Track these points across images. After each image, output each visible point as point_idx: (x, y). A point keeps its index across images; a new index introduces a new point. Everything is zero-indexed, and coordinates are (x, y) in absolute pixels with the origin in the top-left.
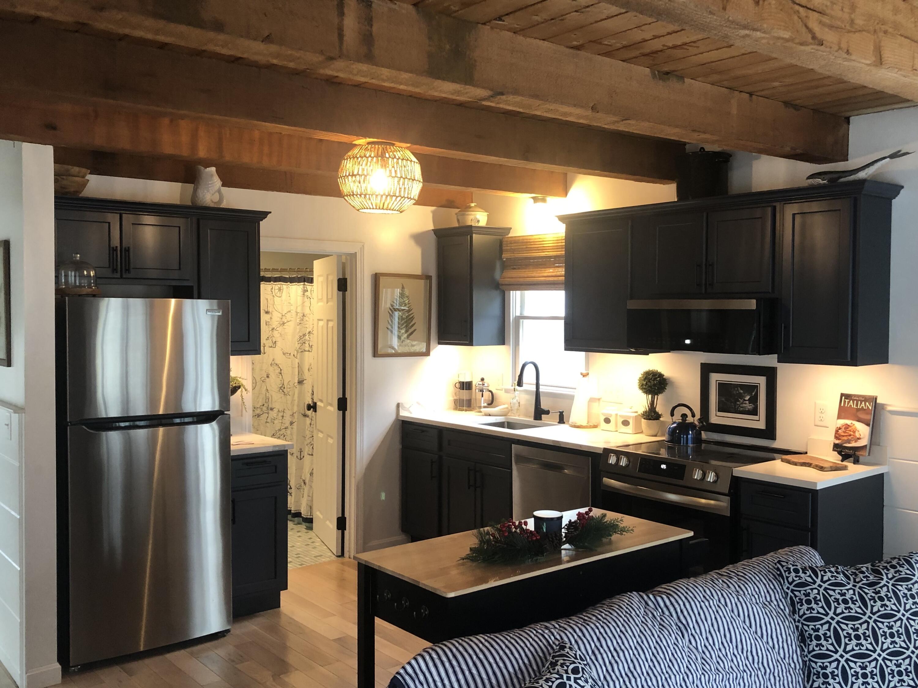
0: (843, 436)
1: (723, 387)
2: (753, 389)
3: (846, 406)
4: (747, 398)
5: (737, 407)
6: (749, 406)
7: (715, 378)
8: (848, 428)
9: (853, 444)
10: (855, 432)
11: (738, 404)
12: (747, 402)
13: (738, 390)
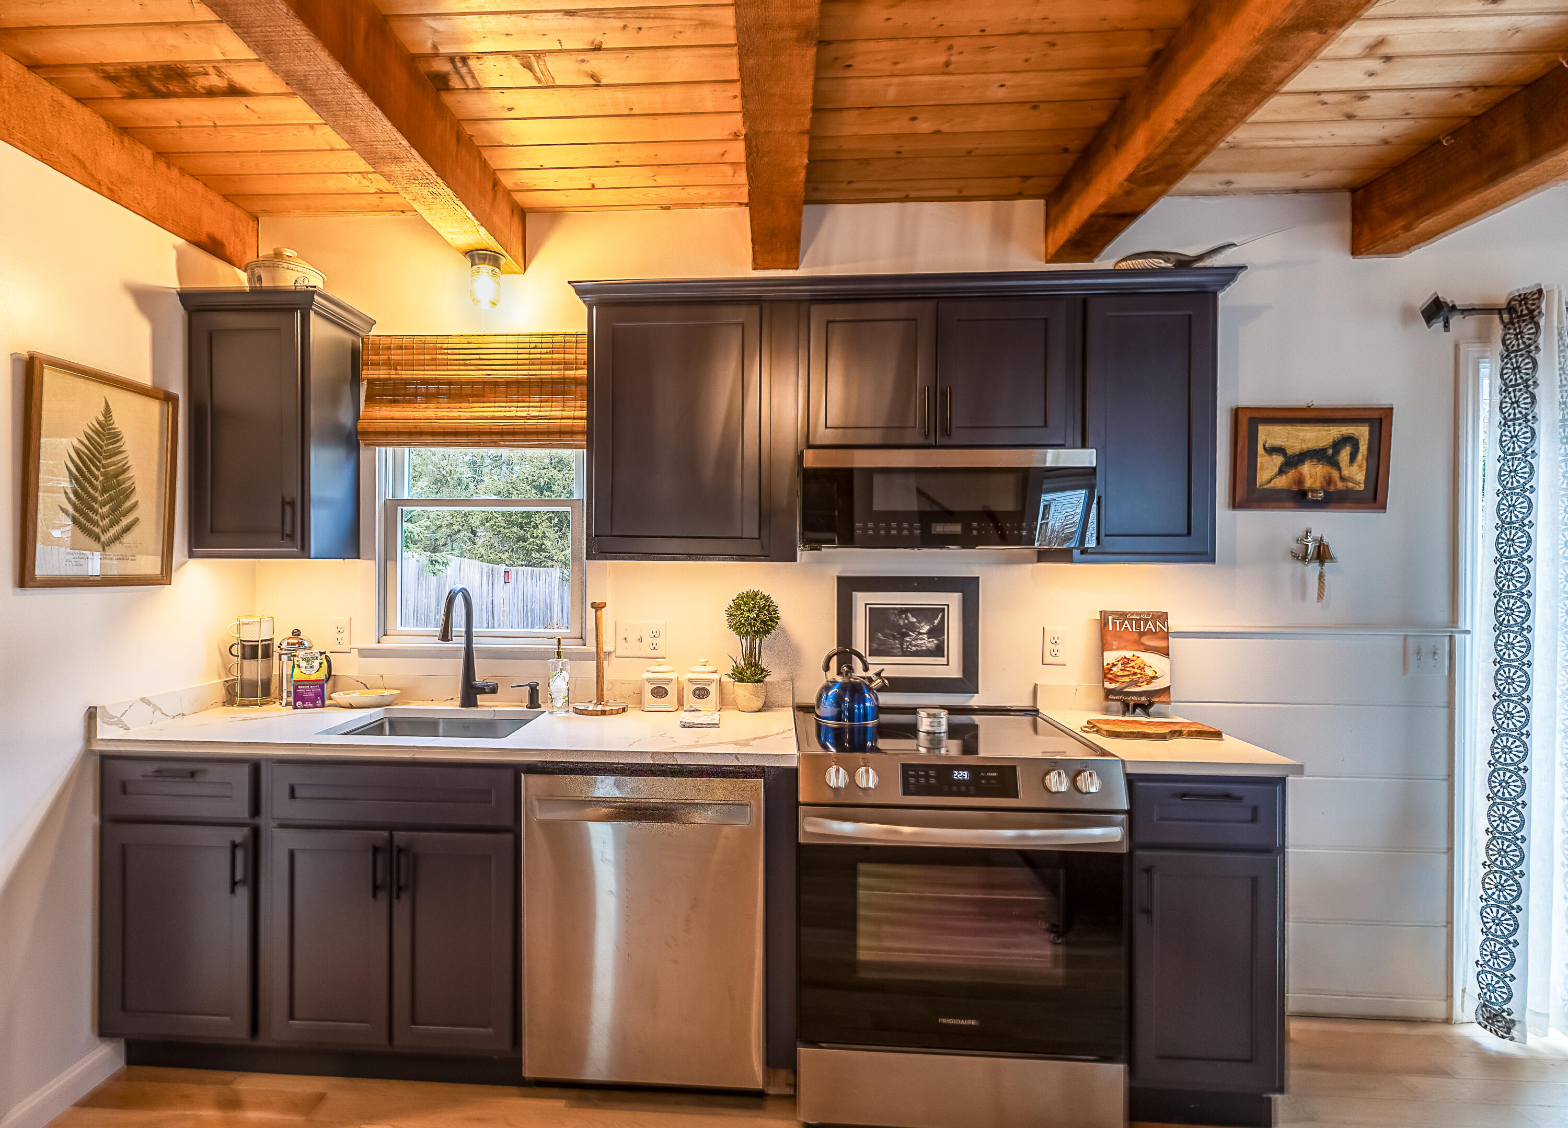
0: (1123, 676)
1: (877, 616)
2: (934, 614)
3: (1118, 629)
4: (925, 629)
5: (905, 646)
6: (927, 643)
7: (862, 600)
8: (1128, 663)
9: (1145, 687)
10: (1144, 668)
11: (907, 642)
12: (926, 636)
13: (907, 618)
